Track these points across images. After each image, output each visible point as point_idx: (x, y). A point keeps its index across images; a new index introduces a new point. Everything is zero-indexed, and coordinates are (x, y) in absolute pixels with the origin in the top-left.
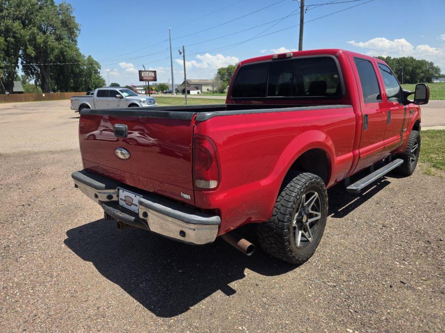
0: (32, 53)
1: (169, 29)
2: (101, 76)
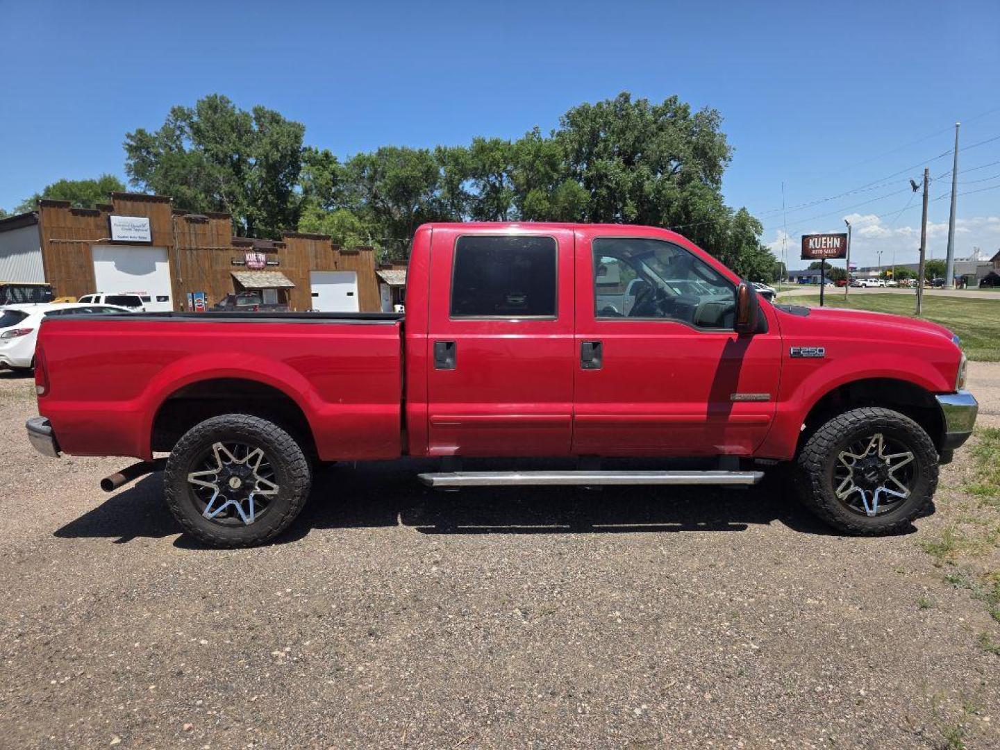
0: (633, 213)
1: (957, 126)
2: (769, 250)
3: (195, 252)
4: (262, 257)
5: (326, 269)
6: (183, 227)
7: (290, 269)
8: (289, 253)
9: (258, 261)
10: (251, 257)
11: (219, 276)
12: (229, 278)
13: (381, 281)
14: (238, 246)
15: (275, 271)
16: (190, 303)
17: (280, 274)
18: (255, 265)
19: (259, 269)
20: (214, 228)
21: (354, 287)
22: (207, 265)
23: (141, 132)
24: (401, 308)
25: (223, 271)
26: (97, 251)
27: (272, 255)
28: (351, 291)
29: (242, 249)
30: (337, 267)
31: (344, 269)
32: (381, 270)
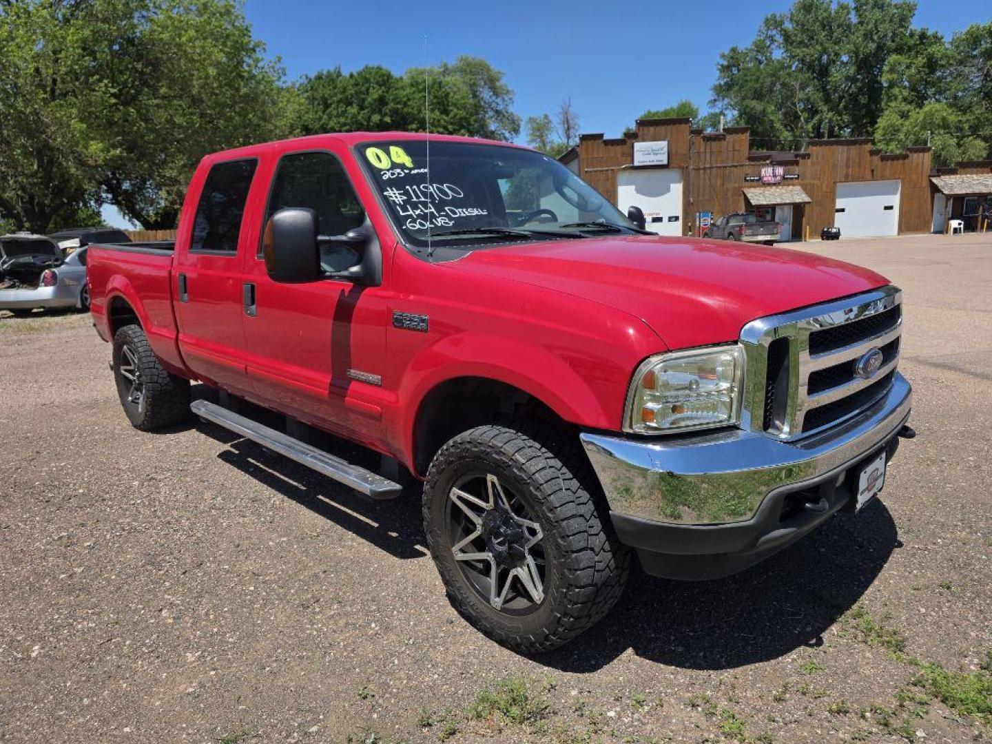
3: (708, 171)
4: (780, 170)
5: (861, 178)
6: (700, 146)
7: (812, 182)
8: (813, 164)
9: (775, 176)
10: (767, 172)
11: (730, 195)
12: (740, 195)
13: (935, 189)
14: (753, 161)
15: (793, 185)
16: (698, 223)
17: (798, 188)
18: (772, 180)
19: (774, 184)
20: (731, 145)
21: (895, 200)
22: (719, 182)
23: (734, 50)
24: (960, 224)
25: (735, 188)
26: (622, 177)
27: (791, 168)
28: (890, 205)
29: (758, 163)
30: (874, 176)
31: (883, 178)
32: (939, 176)
